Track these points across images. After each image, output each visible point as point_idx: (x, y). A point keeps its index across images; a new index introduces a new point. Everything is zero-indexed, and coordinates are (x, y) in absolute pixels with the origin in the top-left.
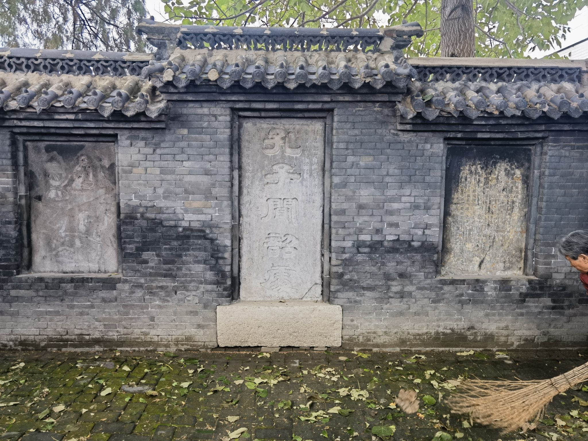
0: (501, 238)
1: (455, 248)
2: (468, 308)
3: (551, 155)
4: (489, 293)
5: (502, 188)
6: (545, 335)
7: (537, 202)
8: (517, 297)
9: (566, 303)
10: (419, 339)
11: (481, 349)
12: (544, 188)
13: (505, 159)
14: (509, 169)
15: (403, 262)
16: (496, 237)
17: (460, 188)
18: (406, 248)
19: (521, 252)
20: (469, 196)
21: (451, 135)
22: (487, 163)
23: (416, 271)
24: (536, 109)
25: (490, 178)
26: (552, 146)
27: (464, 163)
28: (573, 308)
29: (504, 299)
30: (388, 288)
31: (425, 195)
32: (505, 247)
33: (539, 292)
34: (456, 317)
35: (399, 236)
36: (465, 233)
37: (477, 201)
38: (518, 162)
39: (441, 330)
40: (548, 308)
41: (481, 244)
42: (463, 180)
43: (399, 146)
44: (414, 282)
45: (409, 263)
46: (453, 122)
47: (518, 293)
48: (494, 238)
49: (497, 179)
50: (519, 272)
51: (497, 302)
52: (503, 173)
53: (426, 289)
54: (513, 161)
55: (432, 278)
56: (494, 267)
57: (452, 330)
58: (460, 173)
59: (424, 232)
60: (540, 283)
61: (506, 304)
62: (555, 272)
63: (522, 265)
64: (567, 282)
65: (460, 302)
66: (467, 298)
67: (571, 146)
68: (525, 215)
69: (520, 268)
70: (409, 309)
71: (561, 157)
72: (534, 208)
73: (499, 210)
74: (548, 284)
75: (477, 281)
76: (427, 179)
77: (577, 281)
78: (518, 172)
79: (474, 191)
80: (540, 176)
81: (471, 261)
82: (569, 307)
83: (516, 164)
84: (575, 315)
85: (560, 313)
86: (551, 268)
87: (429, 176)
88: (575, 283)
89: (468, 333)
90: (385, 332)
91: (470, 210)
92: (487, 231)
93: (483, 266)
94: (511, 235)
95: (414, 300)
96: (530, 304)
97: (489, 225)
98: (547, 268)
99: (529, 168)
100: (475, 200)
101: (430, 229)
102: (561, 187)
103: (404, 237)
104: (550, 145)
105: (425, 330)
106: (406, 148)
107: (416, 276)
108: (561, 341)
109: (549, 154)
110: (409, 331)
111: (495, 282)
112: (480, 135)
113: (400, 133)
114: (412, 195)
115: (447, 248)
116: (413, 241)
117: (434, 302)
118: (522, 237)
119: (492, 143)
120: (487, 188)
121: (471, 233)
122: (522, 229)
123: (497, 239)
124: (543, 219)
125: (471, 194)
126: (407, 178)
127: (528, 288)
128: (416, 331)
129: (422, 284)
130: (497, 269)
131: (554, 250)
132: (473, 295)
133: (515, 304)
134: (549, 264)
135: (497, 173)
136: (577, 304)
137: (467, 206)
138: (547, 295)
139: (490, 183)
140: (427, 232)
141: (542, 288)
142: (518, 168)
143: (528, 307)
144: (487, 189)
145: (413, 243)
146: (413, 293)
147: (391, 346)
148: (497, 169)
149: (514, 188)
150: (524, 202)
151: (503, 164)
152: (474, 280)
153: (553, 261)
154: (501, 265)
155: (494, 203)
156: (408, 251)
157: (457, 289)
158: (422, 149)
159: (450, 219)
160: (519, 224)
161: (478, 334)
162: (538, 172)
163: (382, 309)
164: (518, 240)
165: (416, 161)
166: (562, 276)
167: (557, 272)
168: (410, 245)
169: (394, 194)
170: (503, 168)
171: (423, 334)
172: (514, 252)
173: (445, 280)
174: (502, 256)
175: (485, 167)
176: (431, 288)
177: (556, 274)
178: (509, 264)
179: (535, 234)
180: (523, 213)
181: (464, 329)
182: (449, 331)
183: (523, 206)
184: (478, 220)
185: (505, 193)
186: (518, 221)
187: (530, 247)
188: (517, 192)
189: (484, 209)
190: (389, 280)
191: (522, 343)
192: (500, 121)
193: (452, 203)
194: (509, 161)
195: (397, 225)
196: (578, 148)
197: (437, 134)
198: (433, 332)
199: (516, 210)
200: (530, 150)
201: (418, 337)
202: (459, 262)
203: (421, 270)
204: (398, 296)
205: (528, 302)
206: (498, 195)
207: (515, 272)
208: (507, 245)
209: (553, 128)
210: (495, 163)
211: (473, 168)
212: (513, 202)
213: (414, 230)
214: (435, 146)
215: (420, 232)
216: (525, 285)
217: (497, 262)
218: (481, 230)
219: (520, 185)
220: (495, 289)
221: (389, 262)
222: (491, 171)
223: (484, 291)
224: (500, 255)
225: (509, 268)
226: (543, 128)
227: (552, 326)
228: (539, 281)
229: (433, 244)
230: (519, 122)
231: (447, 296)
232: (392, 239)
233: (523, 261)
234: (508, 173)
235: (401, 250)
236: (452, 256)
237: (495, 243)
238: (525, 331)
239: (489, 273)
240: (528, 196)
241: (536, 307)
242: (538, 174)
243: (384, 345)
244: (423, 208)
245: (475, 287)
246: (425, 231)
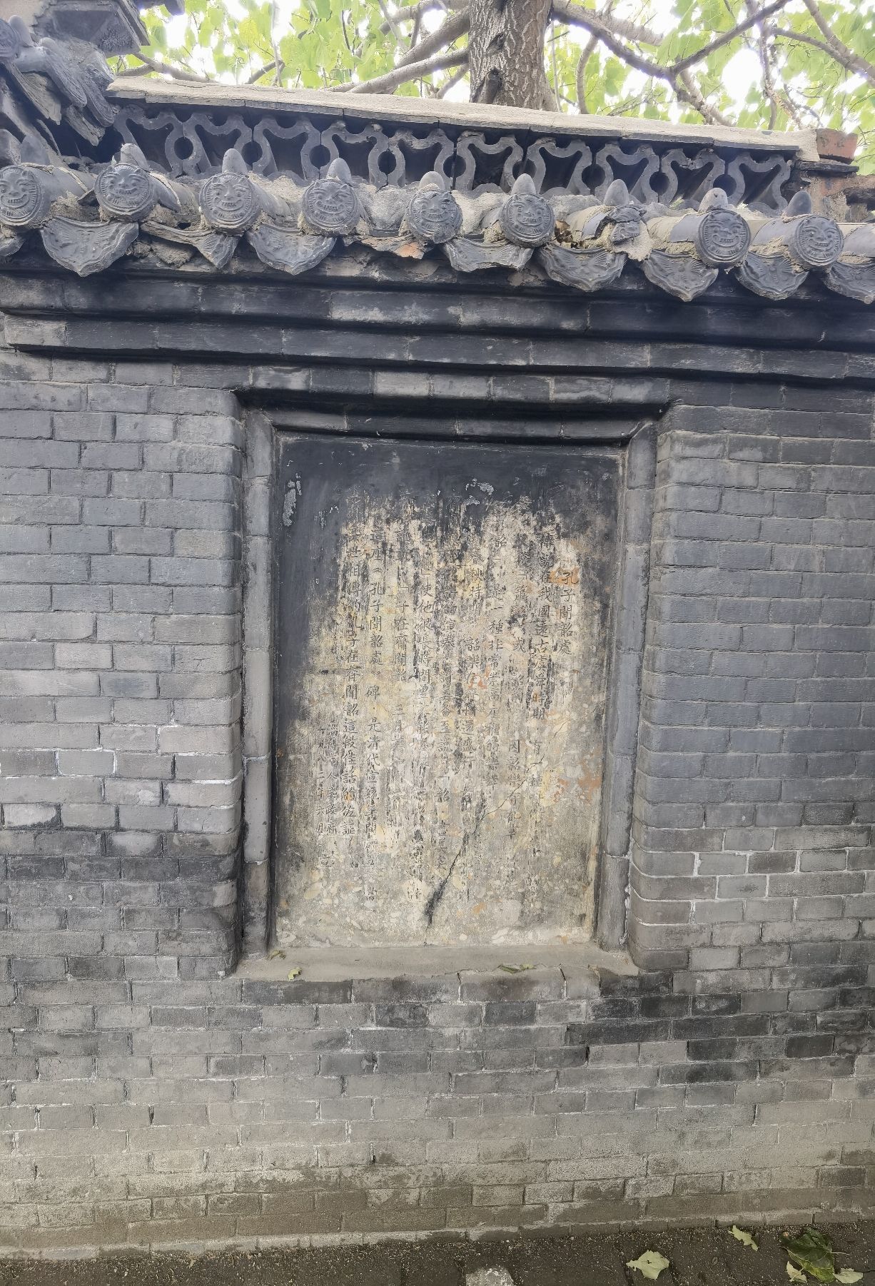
0: (508, 805)
1: (331, 846)
2: (365, 1088)
3: (684, 478)
4: (449, 1032)
5: (507, 613)
6: (664, 1173)
7: (639, 670)
8: (557, 1043)
9: (743, 1056)
10: (177, 1207)
11: (423, 1235)
12: (658, 615)
13: (515, 499)
14: (532, 538)
15: (84, 916)
16: (489, 802)
17: (340, 608)
18: (91, 859)
19: (584, 857)
20: (377, 641)
21: (263, 378)
22: (447, 511)
23: (142, 950)
24: (601, 249)
25: (460, 574)
26: (688, 443)
27: (353, 509)
28: (765, 1074)
29: (504, 1054)
30: (34, 1016)
31: (155, 639)
32: (525, 840)
33: (640, 1021)
34: (320, 1121)
35: (58, 807)
36: (367, 784)
37: (410, 660)
38: (566, 513)
39: (262, 1172)
40: (673, 1076)
41: (433, 830)
42: (352, 578)
43: (36, 424)
44: (137, 991)
45: (111, 918)
46: (236, 307)
47: (561, 1027)
48: (482, 806)
49: (488, 576)
50: (575, 930)
51: (481, 1061)
52: (508, 554)
53: (189, 1018)
54: (545, 505)
55: (212, 975)
56: (482, 916)
57: (308, 1171)
58: (338, 549)
59: (163, 793)
60: (643, 985)
61: (513, 1071)
62: (703, 946)
63: (587, 906)
64: (746, 980)
65: (331, 1066)
66: (361, 1052)
67: (764, 445)
68: (598, 718)
69: (582, 917)
70: (126, 1094)
71: (723, 488)
72: (625, 693)
73: (496, 697)
74: (676, 987)
75: (399, 986)
76: (164, 568)
77: (783, 976)
78: (568, 553)
79: (399, 623)
80: (647, 569)
81: (395, 895)
82: (752, 1070)
83: (558, 519)
84: (774, 1098)
85: (718, 1091)
86: (688, 932)
87: (172, 554)
88: (776, 984)
89: (371, 1179)
90: (29, 1189)
91: (383, 698)
92: (454, 780)
93: (441, 911)
94: (547, 795)
95: (143, 1064)
96: (603, 1066)
97: (458, 755)
98: (670, 932)
99: (608, 537)
100: (402, 659)
101: (188, 781)
102: (728, 614)
103: (80, 814)
104: (678, 439)
105: (196, 1176)
106: (62, 434)
107: (142, 968)
108: (722, 1192)
109: (676, 476)
110: (133, 1179)
111: (470, 989)
112: (386, 384)
113: (34, 365)
114: (100, 637)
115: (297, 847)
116: (118, 828)
117: (223, 1068)
118: (587, 800)
119: (459, 428)
120: (451, 610)
121: (392, 786)
122: (585, 770)
123: (491, 809)
124: (655, 740)
125: (388, 634)
126: (75, 567)
127: (596, 1008)
128: (162, 1180)
129: (175, 1002)
130: (493, 923)
131: (697, 862)
132: (384, 1041)
133: (551, 1065)
134: (681, 915)
135: (485, 552)
136: (783, 1057)
137: (373, 681)
138: (671, 1032)
139: (460, 591)
140: (177, 792)
141: (650, 1007)
142: (565, 536)
143: (600, 1075)
144: (450, 617)
145: (119, 840)
146: (137, 1038)
147: (62, 1239)
148: (486, 537)
149: (552, 611)
150: (590, 669)
151: (508, 519)
152: (386, 981)
153: (694, 903)
154: (511, 908)
155: (476, 670)
156: (102, 868)
157: (316, 1018)
158: (136, 437)
159: (305, 731)
160: (574, 752)
161: (410, 1183)
162: (638, 553)
163: (13, 1098)
164: (572, 812)
165: (109, 489)
166: (729, 959)
167: (712, 946)
168: (107, 847)
169: (24, 633)
170: (509, 535)
171: (189, 1190)
172: (557, 860)
173: (265, 985)
174: (513, 875)
175: (440, 527)
176: (209, 1017)
177: (705, 951)
178: (538, 905)
179: (631, 797)
180: (589, 712)
181: (352, 1165)
182: (293, 1176)
183: (588, 682)
184: (417, 735)
185: (517, 631)
186: (572, 740)
187: (613, 843)
188: (566, 630)
189: (439, 693)
190: (32, 985)
191: (578, 1205)
192: (452, 310)
193: (312, 670)
194: (533, 509)
195: (48, 764)
196: (791, 454)
197: (200, 374)
198: (230, 1180)
199: (563, 699)
200: (612, 465)
201: (169, 1202)
202: (350, 898)
203: (165, 947)
204: (74, 1046)
205: (599, 1058)
206: (491, 638)
207: (562, 932)
208: (530, 833)
209: (687, 363)
210: (477, 515)
211: (391, 533)
212: (551, 668)
213: (119, 784)
214: (192, 424)
215: (148, 795)
216: (589, 998)
217: (496, 898)
218: (431, 776)
219: (575, 603)
220: (471, 1015)
221: (26, 915)
222: (465, 547)
223: (425, 1023)
224: (505, 871)
225: (540, 919)
226: (644, 357)
227: (690, 1139)
228: (641, 979)
229: (205, 844)
230: (535, 317)
231: (279, 1045)
232: (29, 822)
233: (590, 891)
234: (530, 553)
235: (72, 866)
236: (317, 875)
237: (483, 826)
238: (586, 1165)
239: (463, 937)
240: (606, 643)
241: (630, 1075)
242: (641, 560)
243: (29, 1237)
244: (152, 692)
245: (391, 1010)
246: (170, 788)
